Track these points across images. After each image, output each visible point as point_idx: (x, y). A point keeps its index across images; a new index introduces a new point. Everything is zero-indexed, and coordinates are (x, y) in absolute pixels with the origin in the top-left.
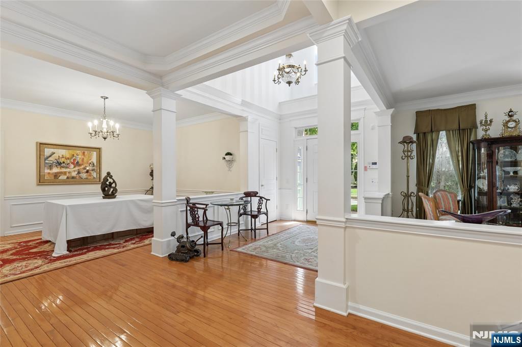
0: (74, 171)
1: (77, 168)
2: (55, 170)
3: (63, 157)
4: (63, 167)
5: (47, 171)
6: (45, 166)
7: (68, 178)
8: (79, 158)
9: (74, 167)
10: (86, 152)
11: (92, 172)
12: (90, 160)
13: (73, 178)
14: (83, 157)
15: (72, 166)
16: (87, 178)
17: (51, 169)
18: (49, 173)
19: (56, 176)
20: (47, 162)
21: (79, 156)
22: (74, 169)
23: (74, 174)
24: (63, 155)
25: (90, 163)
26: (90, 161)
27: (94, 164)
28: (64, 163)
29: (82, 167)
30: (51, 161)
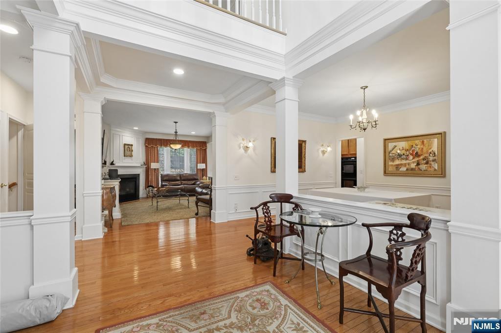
0: (414, 162)
1: (416, 159)
2: (397, 162)
3: (403, 149)
4: (403, 159)
5: (391, 163)
6: (389, 159)
7: (407, 170)
8: (417, 149)
9: (413, 158)
10: (425, 141)
11: (432, 163)
12: (430, 149)
13: (412, 169)
14: (422, 146)
15: (411, 157)
16: (426, 170)
17: (393, 162)
18: (392, 165)
19: (398, 167)
20: (390, 155)
21: (418, 146)
22: (413, 160)
23: (413, 166)
24: (403, 147)
25: (431, 153)
26: (430, 151)
27: (435, 153)
28: (404, 154)
29: (422, 157)
30: (393, 154)
